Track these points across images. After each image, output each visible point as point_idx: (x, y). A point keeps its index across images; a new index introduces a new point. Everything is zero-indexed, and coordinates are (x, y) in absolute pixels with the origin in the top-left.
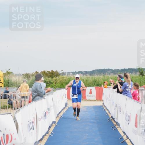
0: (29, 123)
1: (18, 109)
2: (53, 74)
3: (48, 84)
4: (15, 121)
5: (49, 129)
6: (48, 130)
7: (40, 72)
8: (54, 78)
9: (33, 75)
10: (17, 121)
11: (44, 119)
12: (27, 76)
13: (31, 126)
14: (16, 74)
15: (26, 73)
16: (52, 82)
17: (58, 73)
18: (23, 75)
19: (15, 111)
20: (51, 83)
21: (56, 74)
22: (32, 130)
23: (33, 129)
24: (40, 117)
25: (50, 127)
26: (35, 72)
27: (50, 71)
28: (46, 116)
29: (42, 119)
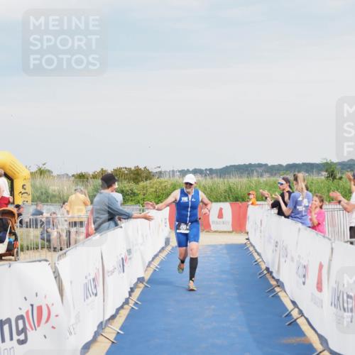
0: (86, 281)
1: (63, 251)
2: (138, 174)
3: (128, 196)
4: (57, 276)
5: (130, 295)
6: (128, 296)
7: (110, 170)
8: (141, 184)
9: (94, 177)
10: (61, 275)
11: (120, 272)
12: (82, 177)
14: (58, 175)
15: (79, 172)
16: (136, 191)
17: (150, 173)
18: (73, 176)
19: (56, 255)
20: (134, 194)
21: (145, 174)
22: (93, 297)
23: (96, 295)
24: (111, 269)
25: (132, 290)
26: (99, 170)
27: (133, 168)
28: (123, 265)
29: (116, 272)
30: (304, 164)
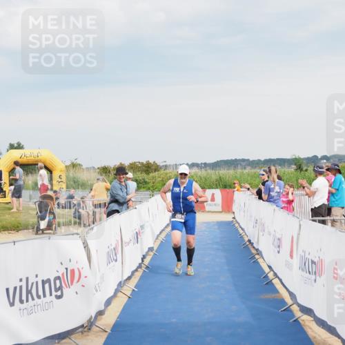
0: (108, 250)
2: (148, 167)
3: (141, 185)
4: (86, 246)
5: (143, 261)
6: (141, 262)
7: (127, 163)
8: (151, 175)
10: (90, 246)
11: (134, 243)
12: (105, 170)
13: (113, 256)
14: (87, 168)
15: (103, 165)
16: (147, 180)
17: (158, 166)
18: (98, 168)
19: (85, 230)
20: (146, 183)
21: (154, 167)
22: (114, 262)
23: (116, 261)
24: (128, 240)
25: (144, 258)
26: (118, 164)
27: (145, 163)
28: (137, 238)
29: (131, 244)
30: (278, 159)
